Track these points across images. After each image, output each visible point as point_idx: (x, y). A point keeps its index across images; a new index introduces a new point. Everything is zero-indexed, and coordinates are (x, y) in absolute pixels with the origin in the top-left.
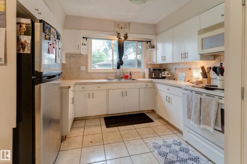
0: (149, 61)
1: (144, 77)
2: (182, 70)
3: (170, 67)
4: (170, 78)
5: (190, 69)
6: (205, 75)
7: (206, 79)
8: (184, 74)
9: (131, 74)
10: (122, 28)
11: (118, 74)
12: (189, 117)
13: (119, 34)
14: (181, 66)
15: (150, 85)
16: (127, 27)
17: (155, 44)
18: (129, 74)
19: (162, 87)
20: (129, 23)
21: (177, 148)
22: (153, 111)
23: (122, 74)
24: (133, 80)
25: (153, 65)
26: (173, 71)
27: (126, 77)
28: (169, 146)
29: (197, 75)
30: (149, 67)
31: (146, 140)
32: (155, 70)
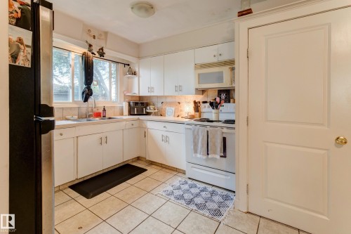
0: (128, 92)
1: (122, 114)
2: (171, 104)
3: (154, 100)
4: (156, 114)
5: (179, 103)
6: (197, 108)
7: (197, 113)
8: (173, 109)
9: (104, 110)
10: (94, 37)
11: (84, 111)
12: (196, 151)
13: (90, 46)
14: (169, 100)
15: (136, 124)
16: (103, 37)
17: (137, 70)
18: (101, 111)
19: (152, 125)
20: (106, 33)
21: (186, 187)
22: (138, 159)
23: (90, 109)
24: (110, 118)
25: (132, 97)
26: (159, 105)
27: (98, 115)
28: (179, 188)
29: (189, 109)
30: (127, 100)
31: (155, 192)
32: (136, 104)
